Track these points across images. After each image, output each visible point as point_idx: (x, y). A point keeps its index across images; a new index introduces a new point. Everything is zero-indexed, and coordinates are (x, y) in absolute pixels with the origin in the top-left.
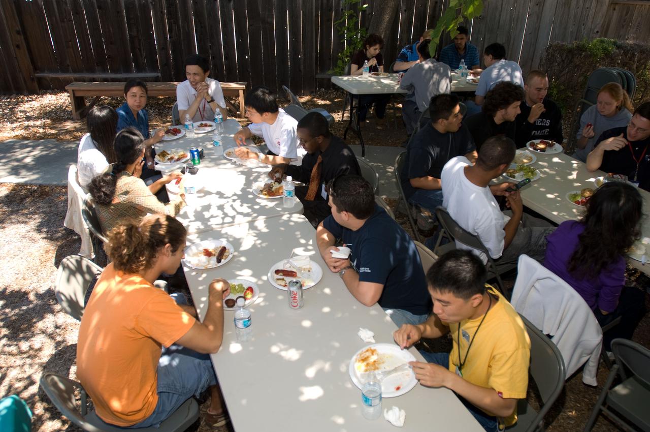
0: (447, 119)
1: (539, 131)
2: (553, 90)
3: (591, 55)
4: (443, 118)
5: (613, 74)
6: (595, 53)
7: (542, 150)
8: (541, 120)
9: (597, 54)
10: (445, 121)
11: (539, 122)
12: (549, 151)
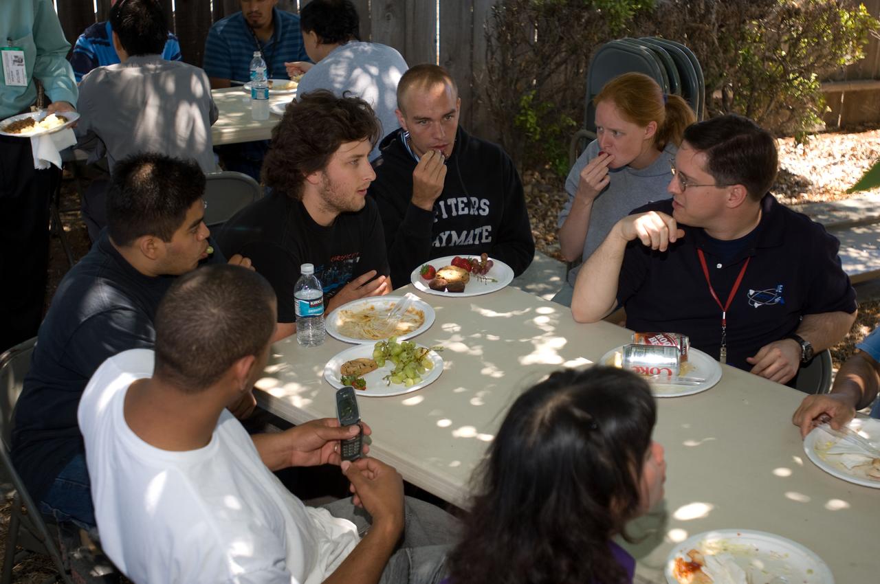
0: (167, 238)
1: (465, 233)
2: (526, 114)
3: (602, 17)
4: (153, 234)
5: (640, 53)
6: (612, 11)
7: (456, 287)
8: (465, 200)
9: (617, 12)
10: (159, 244)
11: (461, 206)
12: (476, 287)
